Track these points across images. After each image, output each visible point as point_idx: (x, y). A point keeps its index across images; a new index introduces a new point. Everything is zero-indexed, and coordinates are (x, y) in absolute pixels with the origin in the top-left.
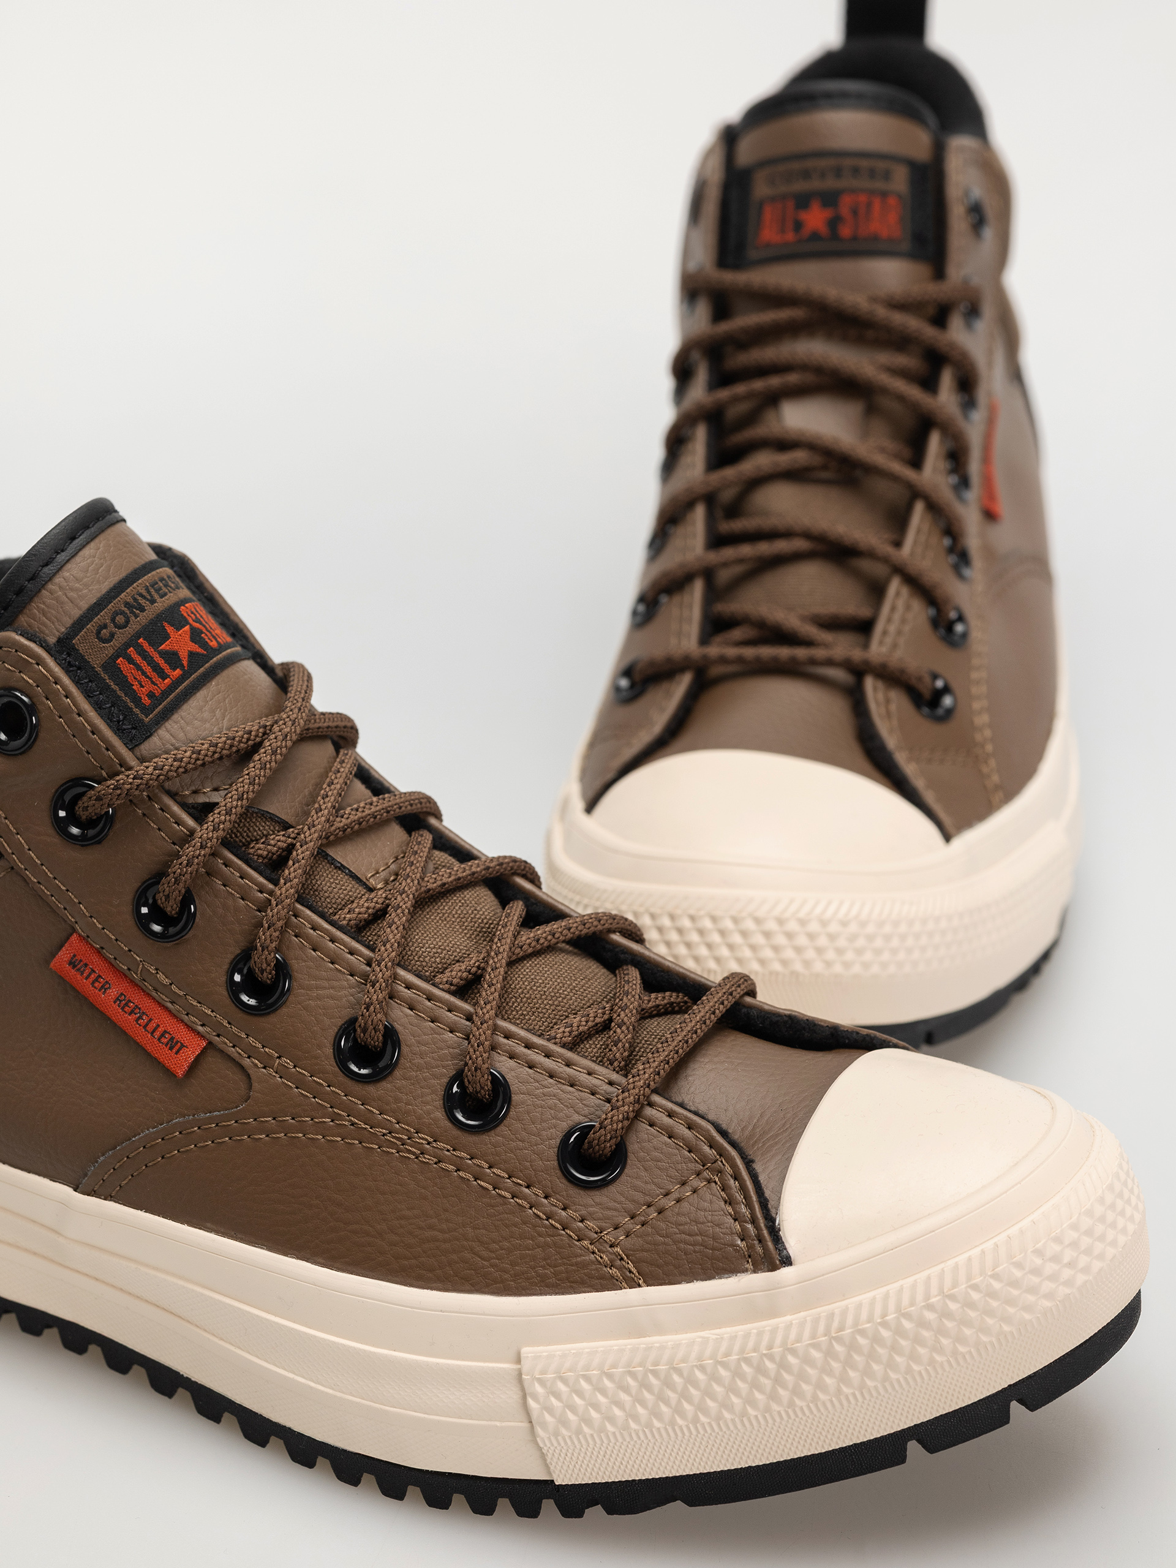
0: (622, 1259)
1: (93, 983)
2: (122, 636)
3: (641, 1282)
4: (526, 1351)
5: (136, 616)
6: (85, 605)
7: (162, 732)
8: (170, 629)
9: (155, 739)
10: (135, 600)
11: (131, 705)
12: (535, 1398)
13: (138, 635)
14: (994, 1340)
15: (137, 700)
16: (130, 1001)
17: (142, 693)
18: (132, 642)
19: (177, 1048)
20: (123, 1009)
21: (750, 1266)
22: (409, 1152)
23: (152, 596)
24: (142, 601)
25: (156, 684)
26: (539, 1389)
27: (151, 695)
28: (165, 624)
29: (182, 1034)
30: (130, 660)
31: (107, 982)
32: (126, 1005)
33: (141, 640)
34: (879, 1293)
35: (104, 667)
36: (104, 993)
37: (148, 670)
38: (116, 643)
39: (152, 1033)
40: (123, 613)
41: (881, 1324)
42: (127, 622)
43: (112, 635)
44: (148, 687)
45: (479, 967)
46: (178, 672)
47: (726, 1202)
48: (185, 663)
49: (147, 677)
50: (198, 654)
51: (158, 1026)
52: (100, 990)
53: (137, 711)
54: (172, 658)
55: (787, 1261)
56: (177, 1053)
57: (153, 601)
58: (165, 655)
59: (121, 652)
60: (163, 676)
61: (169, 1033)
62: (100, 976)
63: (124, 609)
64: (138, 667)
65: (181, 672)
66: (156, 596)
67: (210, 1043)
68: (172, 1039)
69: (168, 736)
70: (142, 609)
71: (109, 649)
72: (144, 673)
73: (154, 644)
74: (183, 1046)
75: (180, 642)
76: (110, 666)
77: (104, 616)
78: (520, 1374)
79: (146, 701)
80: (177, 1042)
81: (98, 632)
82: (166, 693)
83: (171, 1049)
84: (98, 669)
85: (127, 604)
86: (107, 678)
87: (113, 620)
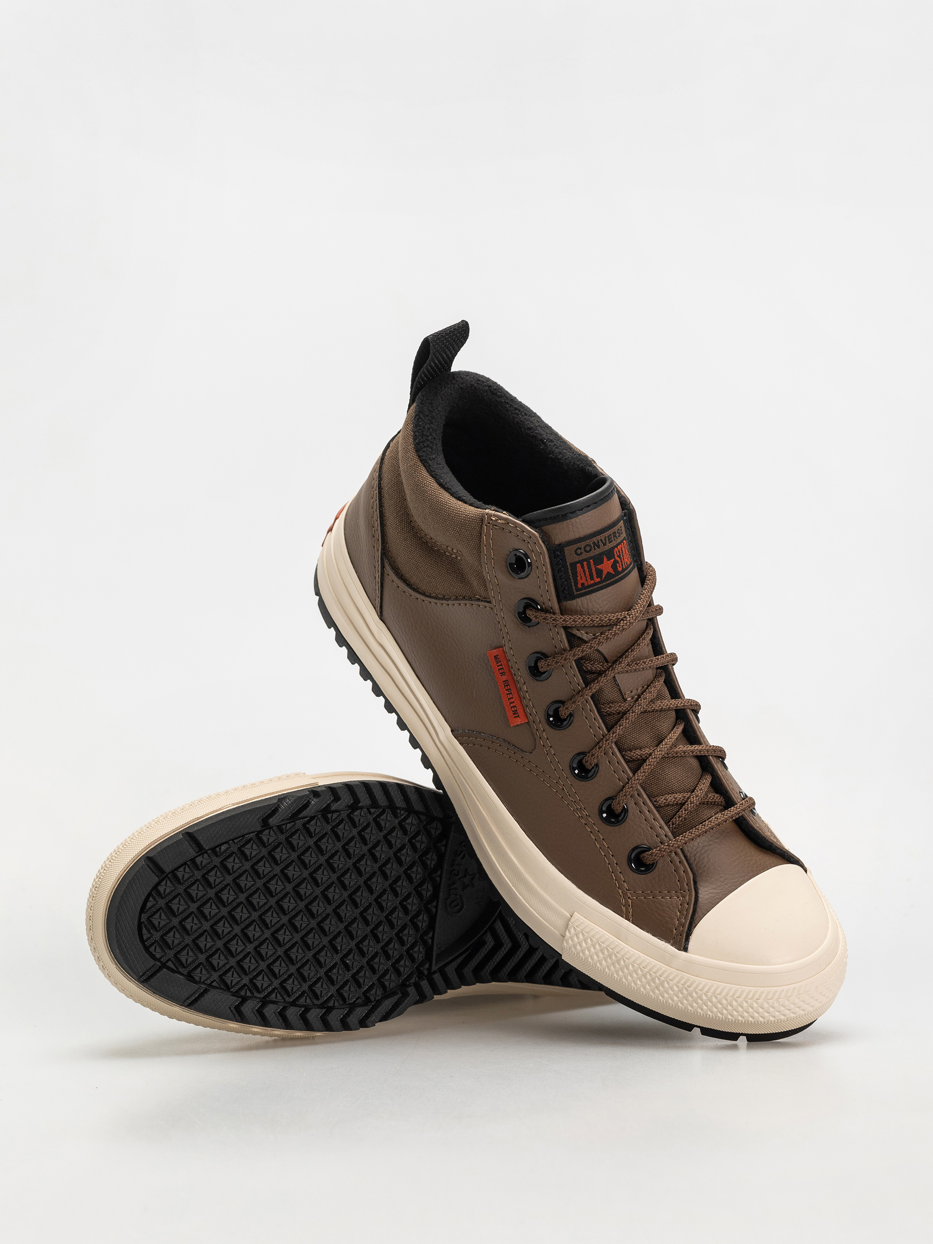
0: (629, 906)
1: (499, 669)
2: (585, 556)
3: (631, 919)
4: (576, 915)
5: (595, 549)
6: (577, 536)
7: (579, 600)
8: (605, 559)
9: (574, 602)
10: (598, 542)
11: (573, 584)
12: (570, 932)
13: (591, 558)
14: (743, 1020)
15: (576, 583)
16: (509, 685)
17: (580, 582)
18: (587, 560)
19: (516, 715)
20: (505, 686)
21: (672, 942)
22: (577, 814)
23: (606, 542)
24: (600, 543)
25: (587, 581)
26: (572, 931)
27: (583, 584)
28: (605, 557)
29: (520, 712)
30: (582, 566)
31: (504, 672)
32: (507, 685)
33: (591, 560)
34: (710, 982)
35: (571, 564)
36: (501, 676)
37: (587, 573)
38: (581, 558)
39: (510, 703)
40: (590, 546)
41: (704, 994)
42: (590, 550)
43: (581, 553)
44: (584, 581)
45: (646, 756)
46: (599, 580)
47: (679, 911)
48: (604, 577)
49: (585, 576)
50: (611, 573)
51: (514, 702)
52: (500, 674)
53: (574, 588)
54: (599, 573)
55: (685, 949)
56: (515, 717)
57: (605, 545)
58: (597, 570)
59: (581, 562)
60: (592, 578)
61: (516, 708)
62: (503, 668)
63: (591, 544)
64: (584, 571)
65: (600, 580)
66: (607, 542)
67: (528, 723)
68: (516, 711)
69: (580, 603)
70: (599, 547)
71: (577, 558)
72: (585, 574)
73: (596, 564)
74: (518, 716)
75: (606, 566)
76: (573, 565)
77: (582, 545)
78: (569, 920)
79: (580, 586)
80: (517, 713)
81: (577, 550)
82: (589, 586)
83: (514, 714)
84: (568, 564)
85: (594, 543)
86: (570, 568)
87: (585, 547)
